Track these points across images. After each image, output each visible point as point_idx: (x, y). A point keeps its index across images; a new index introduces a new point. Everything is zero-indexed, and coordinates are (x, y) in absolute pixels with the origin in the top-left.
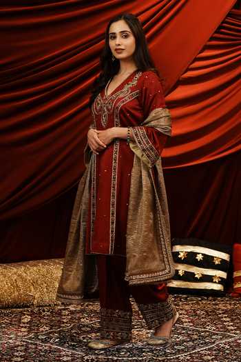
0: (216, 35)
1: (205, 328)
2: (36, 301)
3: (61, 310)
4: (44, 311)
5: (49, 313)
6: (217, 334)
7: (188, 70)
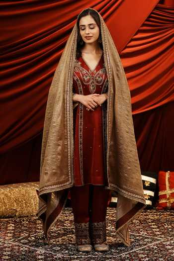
0: (146, 23)
1: (139, 233)
2: (18, 213)
3: (35, 220)
4: (24, 221)
5: (27, 222)
6: (148, 238)
7: (127, 47)
